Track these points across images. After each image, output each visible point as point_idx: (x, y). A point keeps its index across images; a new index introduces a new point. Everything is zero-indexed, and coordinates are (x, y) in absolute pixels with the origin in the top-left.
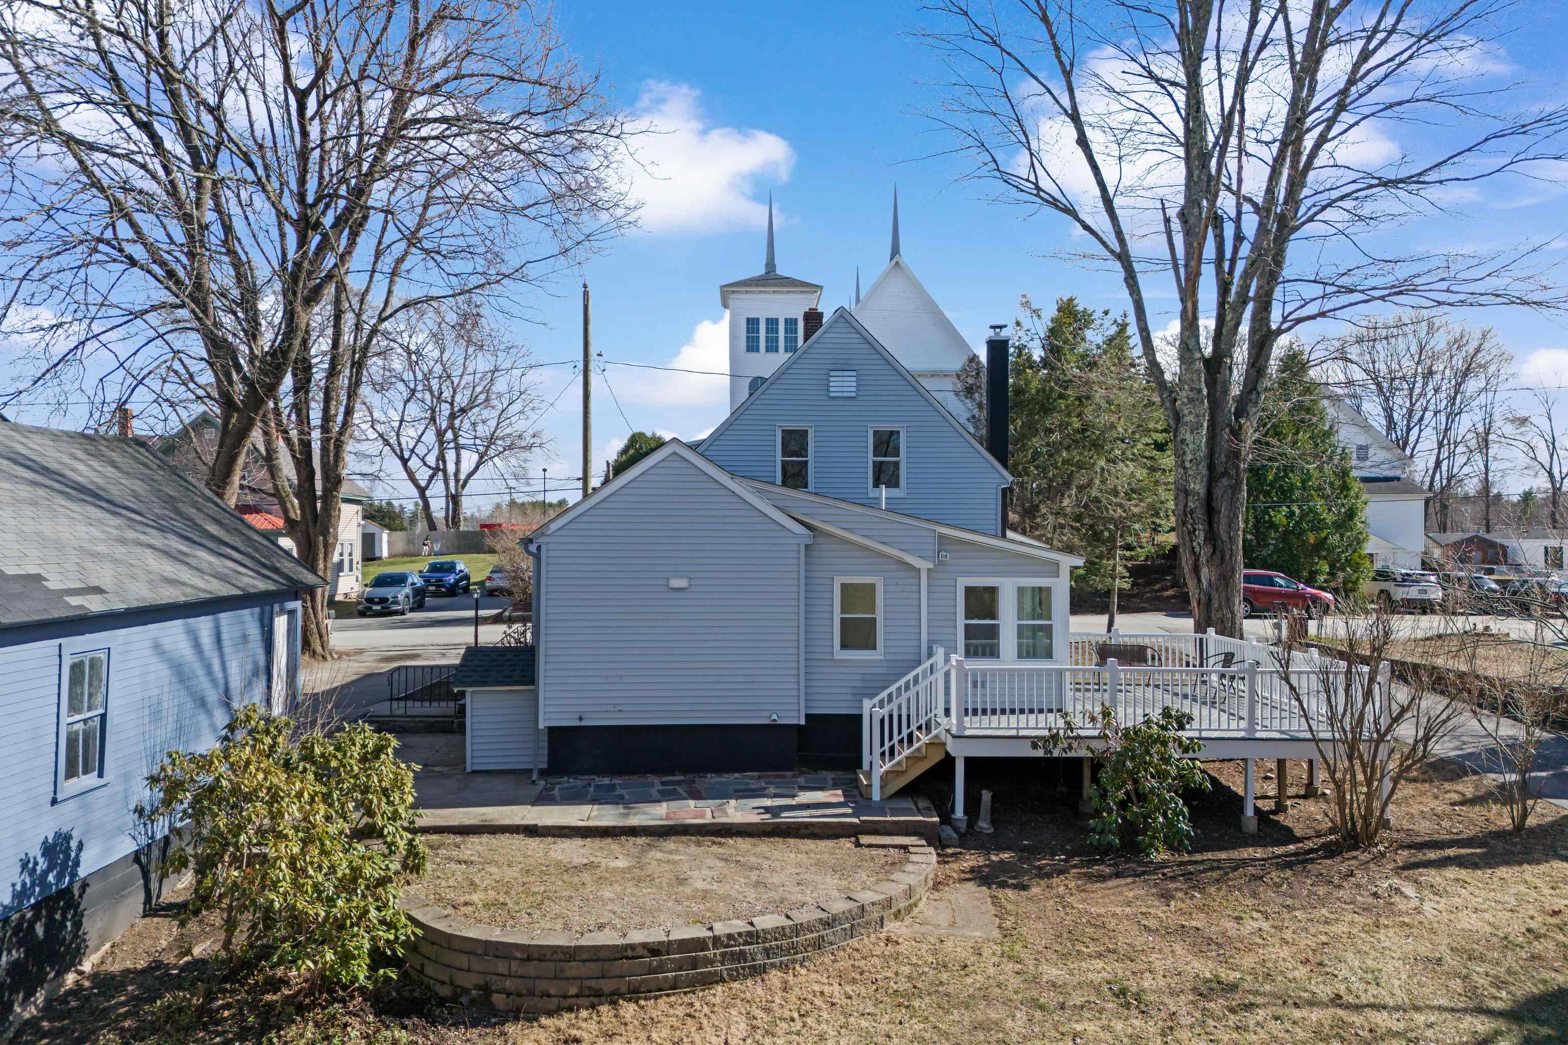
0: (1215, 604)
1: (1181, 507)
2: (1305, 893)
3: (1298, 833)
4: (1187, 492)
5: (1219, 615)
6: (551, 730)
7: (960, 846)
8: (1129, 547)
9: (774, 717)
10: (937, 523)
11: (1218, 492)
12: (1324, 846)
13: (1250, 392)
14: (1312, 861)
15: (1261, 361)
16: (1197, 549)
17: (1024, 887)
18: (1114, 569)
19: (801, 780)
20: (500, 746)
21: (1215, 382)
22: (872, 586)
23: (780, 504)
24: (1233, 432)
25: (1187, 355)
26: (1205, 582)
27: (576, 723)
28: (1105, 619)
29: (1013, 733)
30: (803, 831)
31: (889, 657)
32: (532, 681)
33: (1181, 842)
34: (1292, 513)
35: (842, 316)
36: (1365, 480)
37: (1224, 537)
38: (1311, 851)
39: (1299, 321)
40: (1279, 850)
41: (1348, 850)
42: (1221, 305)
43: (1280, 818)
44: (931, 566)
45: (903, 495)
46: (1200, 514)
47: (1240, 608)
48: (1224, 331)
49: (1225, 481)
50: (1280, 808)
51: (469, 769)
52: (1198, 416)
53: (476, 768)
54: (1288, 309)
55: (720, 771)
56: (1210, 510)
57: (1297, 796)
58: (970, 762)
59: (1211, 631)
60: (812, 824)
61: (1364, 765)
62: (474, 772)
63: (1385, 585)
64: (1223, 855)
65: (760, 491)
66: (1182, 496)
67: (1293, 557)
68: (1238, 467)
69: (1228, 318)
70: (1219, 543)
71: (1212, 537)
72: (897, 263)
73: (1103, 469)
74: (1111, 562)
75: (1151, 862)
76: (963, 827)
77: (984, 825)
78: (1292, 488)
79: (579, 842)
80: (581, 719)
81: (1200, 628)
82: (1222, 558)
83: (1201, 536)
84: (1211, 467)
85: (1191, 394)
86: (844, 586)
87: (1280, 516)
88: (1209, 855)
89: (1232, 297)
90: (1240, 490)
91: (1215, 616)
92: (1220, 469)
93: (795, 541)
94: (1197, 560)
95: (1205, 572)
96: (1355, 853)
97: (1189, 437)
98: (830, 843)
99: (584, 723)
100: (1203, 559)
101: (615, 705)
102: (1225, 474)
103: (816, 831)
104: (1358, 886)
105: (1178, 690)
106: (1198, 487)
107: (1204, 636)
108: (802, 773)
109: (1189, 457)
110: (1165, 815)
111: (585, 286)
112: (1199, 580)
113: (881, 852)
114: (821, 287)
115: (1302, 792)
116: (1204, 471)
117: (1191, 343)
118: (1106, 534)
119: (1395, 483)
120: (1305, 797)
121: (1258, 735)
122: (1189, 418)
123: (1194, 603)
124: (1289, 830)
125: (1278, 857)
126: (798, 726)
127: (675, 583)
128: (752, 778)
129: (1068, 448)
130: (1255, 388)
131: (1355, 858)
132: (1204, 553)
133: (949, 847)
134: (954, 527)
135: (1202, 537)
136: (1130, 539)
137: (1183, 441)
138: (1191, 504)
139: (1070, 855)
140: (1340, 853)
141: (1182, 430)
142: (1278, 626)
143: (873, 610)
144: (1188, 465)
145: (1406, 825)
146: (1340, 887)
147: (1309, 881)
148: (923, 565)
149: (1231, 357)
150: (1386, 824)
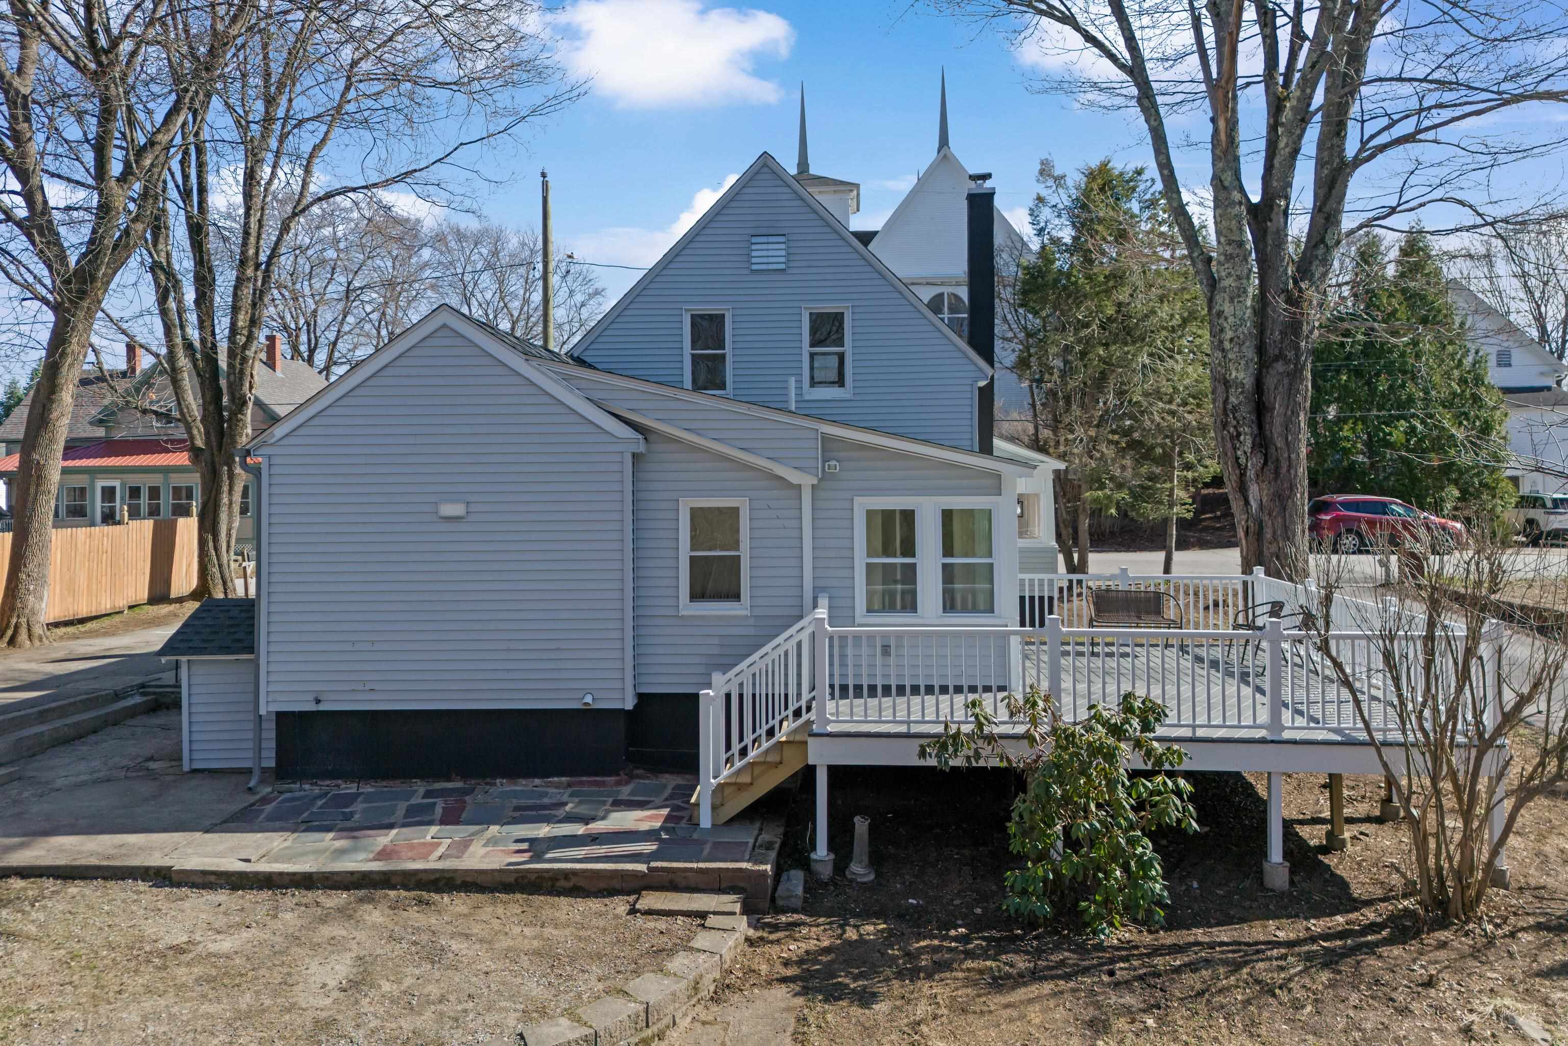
0: (1268, 535)
1: (1220, 404)
2: (1341, 1023)
3: (1357, 891)
4: (1227, 384)
5: (1274, 548)
6: (282, 717)
7: (804, 911)
8: (1188, 467)
9: (588, 699)
10: (820, 419)
11: (1270, 382)
12: (1393, 920)
13: (1316, 246)
14: (1371, 948)
15: (1332, 204)
16: (1242, 461)
17: (866, 999)
18: (1171, 495)
19: (625, 792)
20: (226, 736)
21: (1265, 231)
22: (736, 510)
23: (596, 396)
24: (1290, 301)
25: (1223, 195)
26: (1254, 505)
27: (311, 707)
28: (1161, 556)
29: (903, 729)
30: (562, 883)
31: (758, 612)
32: (251, 648)
33: (1149, 912)
34: (1413, 429)
35: (765, 165)
36: (1507, 391)
37: (1280, 443)
38: (1373, 927)
39: (1383, 148)
40: (1317, 925)
41: (1431, 930)
42: (1273, 128)
43: (1331, 860)
44: (815, 482)
45: (847, 396)
46: (1245, 412)
47: (1303, 538)
48: (1276, 162)
49: (1280, 367)
50: (1333, 844)
51: (186, 768)
52: (1239, 278)
53: (197, 765)
54: (1368, 132)
55: (513, 774)
56: (1261, 409)
57: (1368, 819)
58: (837, 773)
59: (1259, 571)
60: (574, 873)
61: (1458, 790)
62: (195, 771)
63: (1533, 513)
64: (1224, 934)
65: (567, 378)
66: (1221, 389)
67: (1415, 480)
68: (1297, 348)
69: (1282, 144)
70: (1272, 450)
71: (1262, 443)
72: (945, 156)
73: (1144, 366)
74: (1168, 485)
75: (1100, 947)
76: (825, 872)
77: (859, 869)
78: (1411, 400)
79: (222, 896)
80: (318, 701)
81: (1247, 569)
82: (1277, 472)
83: (1247, 442)
84: (1261, 349)
85: (1229, 249)
86: (695, 513)
87: (1397, 433)
88: (1199, 934)
89: (1287, 115)
90: (1302, 379)
91: (1269, 549)
92: (1272, 351)
93: (618, 448)
94: (1242, 475)
95: (1254, 491)
96: (1443, 935)
97: (1227, 308)
98: (595, 904)
99: (322, 707)
100: (1251, 473)
101: (364, 682)
102: (1280, 357)
103: (582, 883)
104: (1439, 1010)
105: (1203, 652)
106: (1241, 375)
107: (1249, 578)
108: (631, 777)
109: (1229, 334)
110: (1126, 868)
111: (544, 175)
112: (1247, 502)
113: (662, 924)
114: (857, 186)
115: (1377, 813)
116: (1250, 352)
117: (1228, 178)
118: (1159, 450)
119: (1545, 394)
120: (1380, 820)
121: (1287, 735)
122: (1226, 283)
123: (1241, 533)
124: (1343, 885)
125: (1313, 939)
126: (622, 711)
127: (450, 509)
128: (558, 786)
129: (1106, 345)
130: (1322, 241)
131: (1443, 945)
132: (1252, 465)
133: (784, 911)
134: (845, 424)
135: (1249, 443)
136: (1190, 457)
137: (1220, 314)
138: (1233, 400)
139: (976, 926)
140: (1417, 934)
141: (1218, 298)
142: (1385, 565)
143: (737, 548)
144: (1227, 345)
145: (1536, 878)
146: (1404, 1011)
147: (1354, 999)
148: (806, 481)
149: (1287, 198)
150: (1497, 879)
